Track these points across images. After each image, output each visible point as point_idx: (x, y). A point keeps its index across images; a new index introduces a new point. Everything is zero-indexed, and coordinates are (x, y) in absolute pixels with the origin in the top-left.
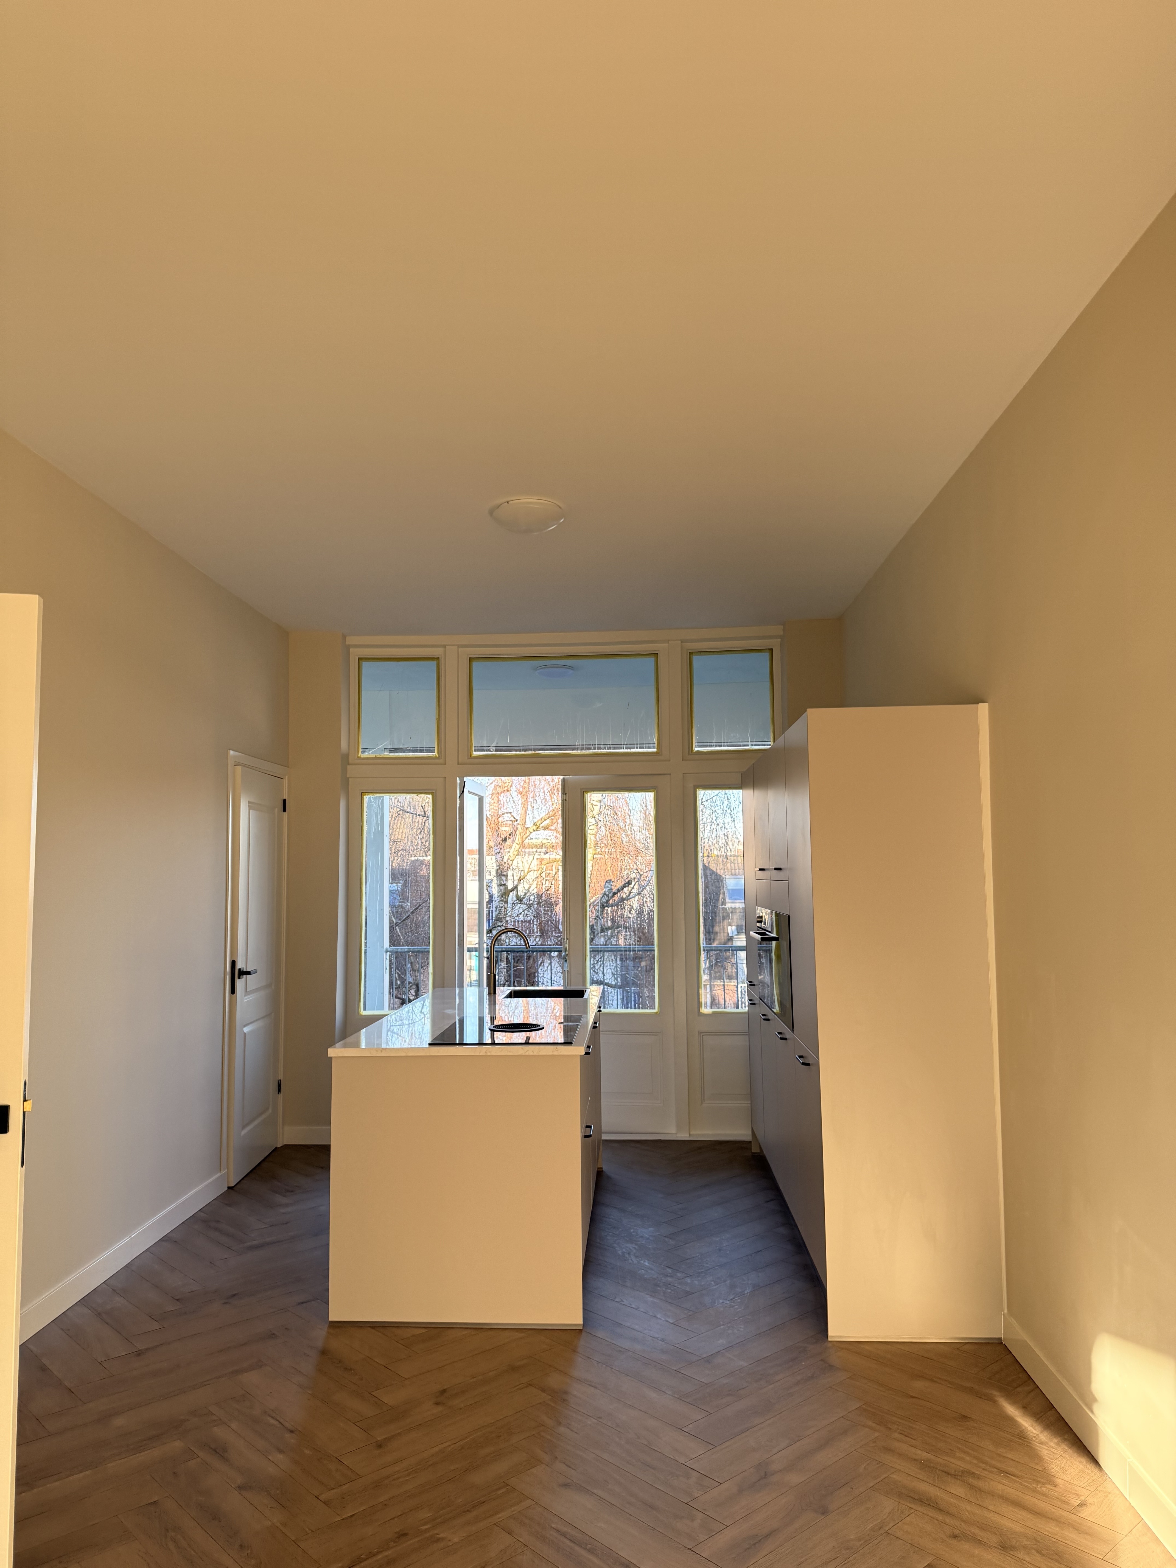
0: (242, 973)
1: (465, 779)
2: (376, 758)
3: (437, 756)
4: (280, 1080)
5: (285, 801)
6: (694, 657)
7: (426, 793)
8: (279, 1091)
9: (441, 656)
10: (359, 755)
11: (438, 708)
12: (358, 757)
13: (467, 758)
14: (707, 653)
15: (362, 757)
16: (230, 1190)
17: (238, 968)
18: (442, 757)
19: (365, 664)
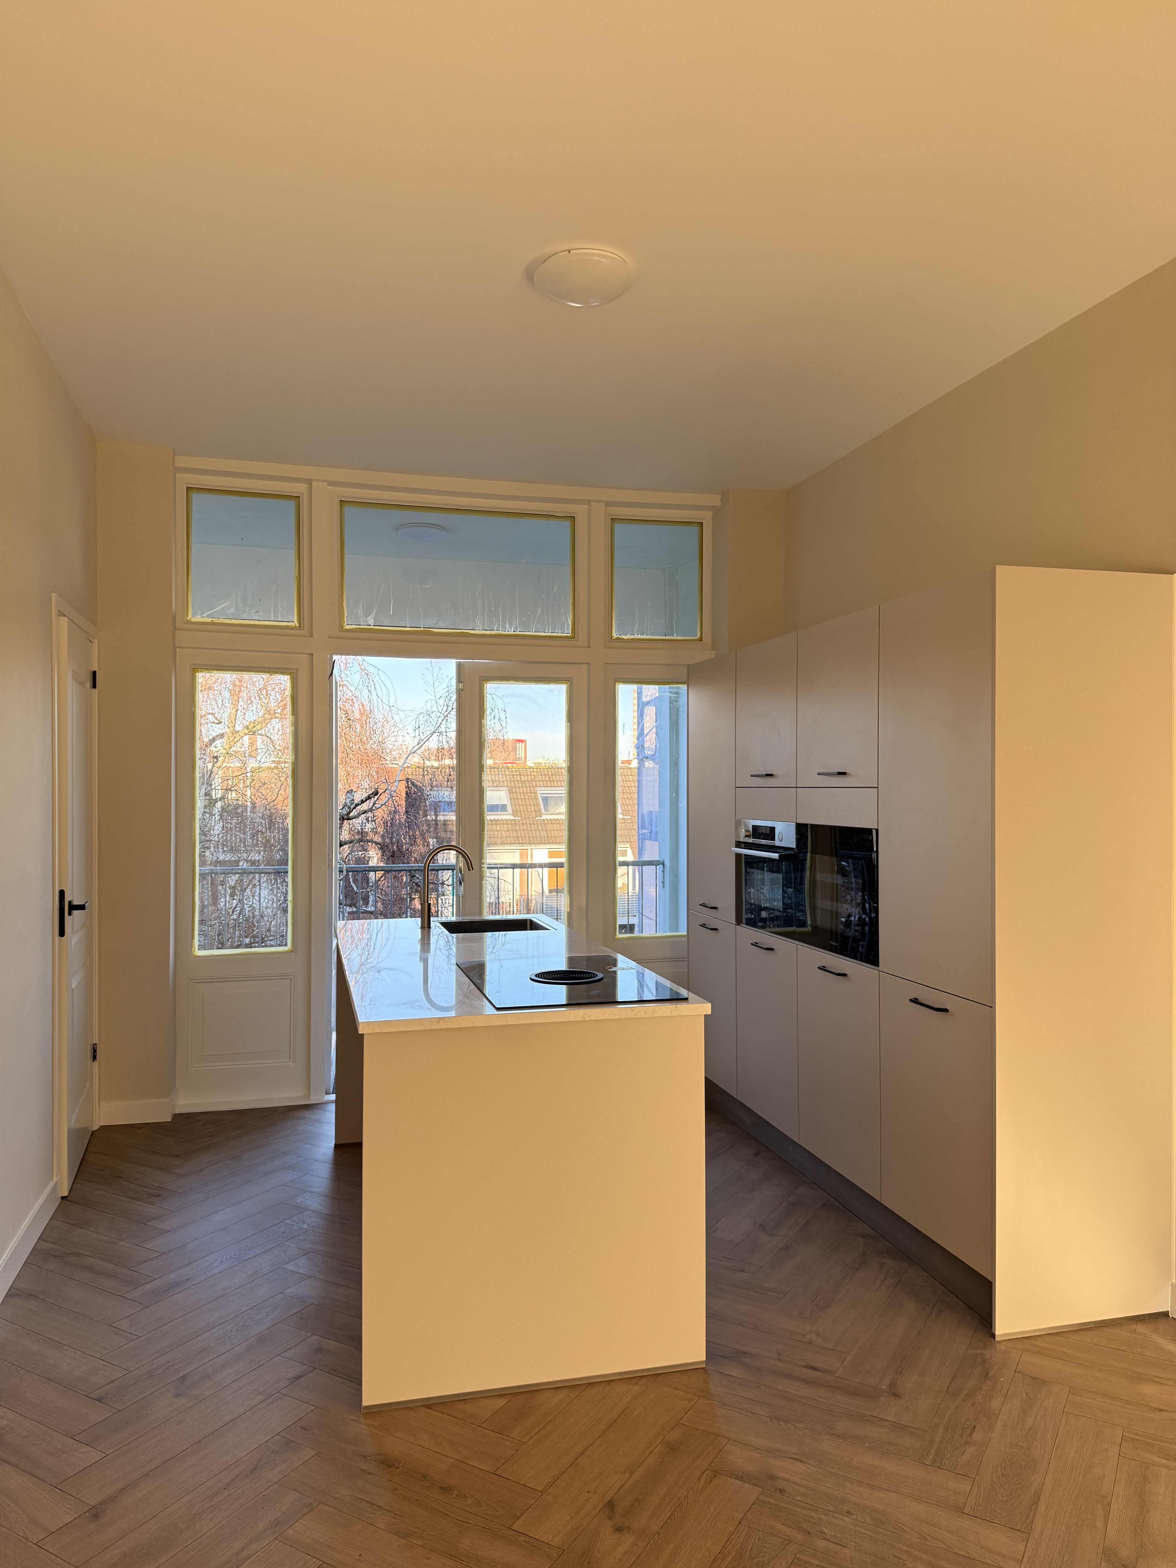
0: (73, 907)
1: (335, 657)
2: (213, 623)
3: (298, 625)
4: (96, 1044)
5: (94, 673)
6: (615, 524)
7: (282, 673)
8: (95, 1057)
9: (303, 494)
10: (189, 618)
11: (297, 562)
12: (188, 621)
13: (338, 631)
14: (630, 521)
15: (193, 620)
16: (64, 1201)
17: (69, 900)
18: (305, 627)
19: (195, 496)
